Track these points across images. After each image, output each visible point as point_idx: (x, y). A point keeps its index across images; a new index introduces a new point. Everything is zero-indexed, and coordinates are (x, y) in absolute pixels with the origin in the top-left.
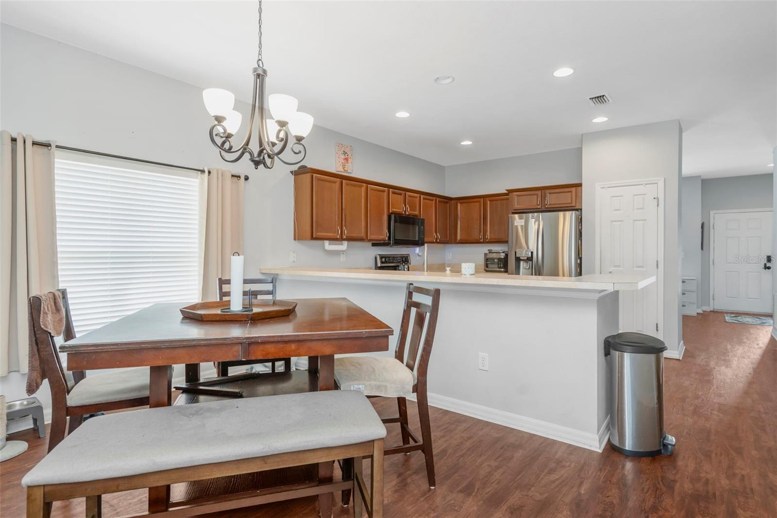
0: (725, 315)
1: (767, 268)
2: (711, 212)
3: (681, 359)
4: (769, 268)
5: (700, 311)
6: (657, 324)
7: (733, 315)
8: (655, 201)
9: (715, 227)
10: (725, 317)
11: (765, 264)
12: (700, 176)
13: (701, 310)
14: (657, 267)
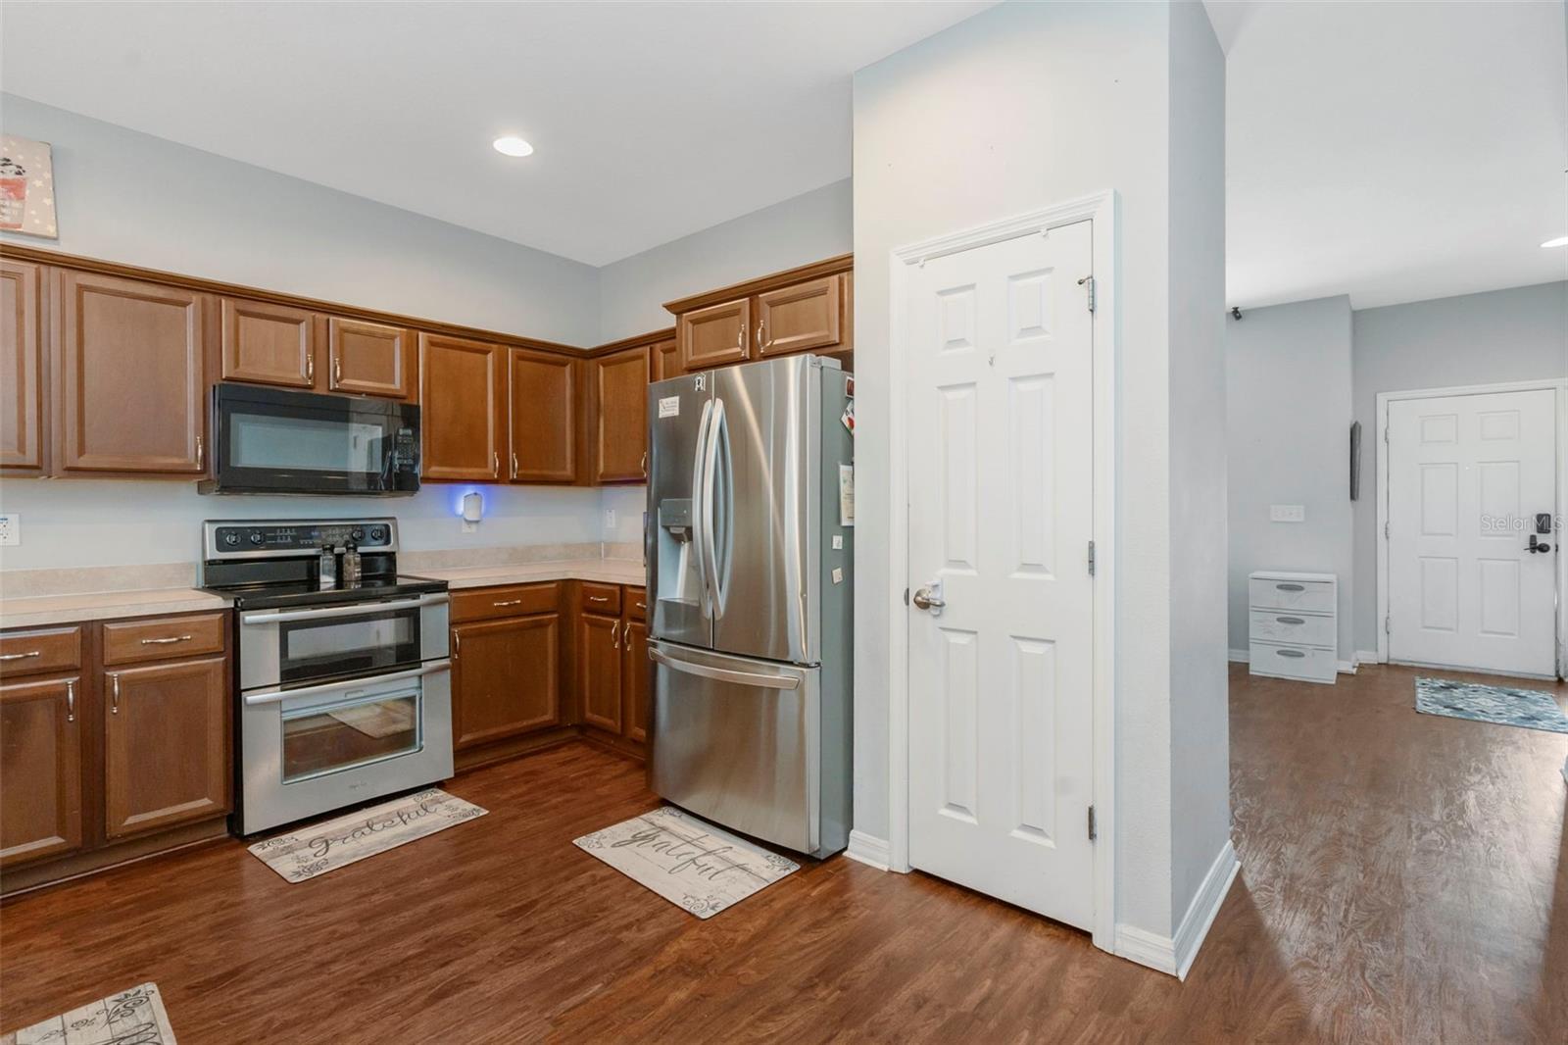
0: (1419, 681)
1: (1536, 547)
2: (1378, 395)
3: (1182, 976)
4: (1544, 549)
5: (1348, 667)
6: (1091, 812)
7: (1441, 683)
8: (1084, 290)
9: (1389, 437)
10: (1415, 688)
11: (1533, 538)
12: (1346, 297)
13: (1350, 664)
14: (1092, 571)
